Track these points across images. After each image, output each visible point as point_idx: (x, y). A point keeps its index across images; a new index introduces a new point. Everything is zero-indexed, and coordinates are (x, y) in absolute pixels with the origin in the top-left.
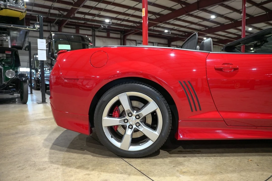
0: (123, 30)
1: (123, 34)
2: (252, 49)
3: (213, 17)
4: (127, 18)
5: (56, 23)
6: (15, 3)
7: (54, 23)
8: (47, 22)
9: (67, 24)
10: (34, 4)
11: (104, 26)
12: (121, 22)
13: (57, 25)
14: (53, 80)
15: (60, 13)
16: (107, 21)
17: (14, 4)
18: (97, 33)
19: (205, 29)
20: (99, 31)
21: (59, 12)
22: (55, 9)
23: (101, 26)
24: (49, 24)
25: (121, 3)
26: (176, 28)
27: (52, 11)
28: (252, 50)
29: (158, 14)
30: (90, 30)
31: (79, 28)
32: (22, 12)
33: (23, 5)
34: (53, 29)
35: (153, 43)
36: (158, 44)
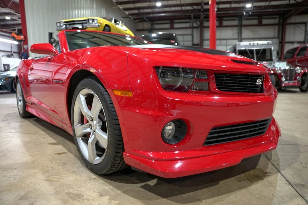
0: (282, 12)
1: (282, 17)
11: (247, 13)
23: (243, 13)
31: (222, 19)
32: (97, 28)
34: (195, 25)
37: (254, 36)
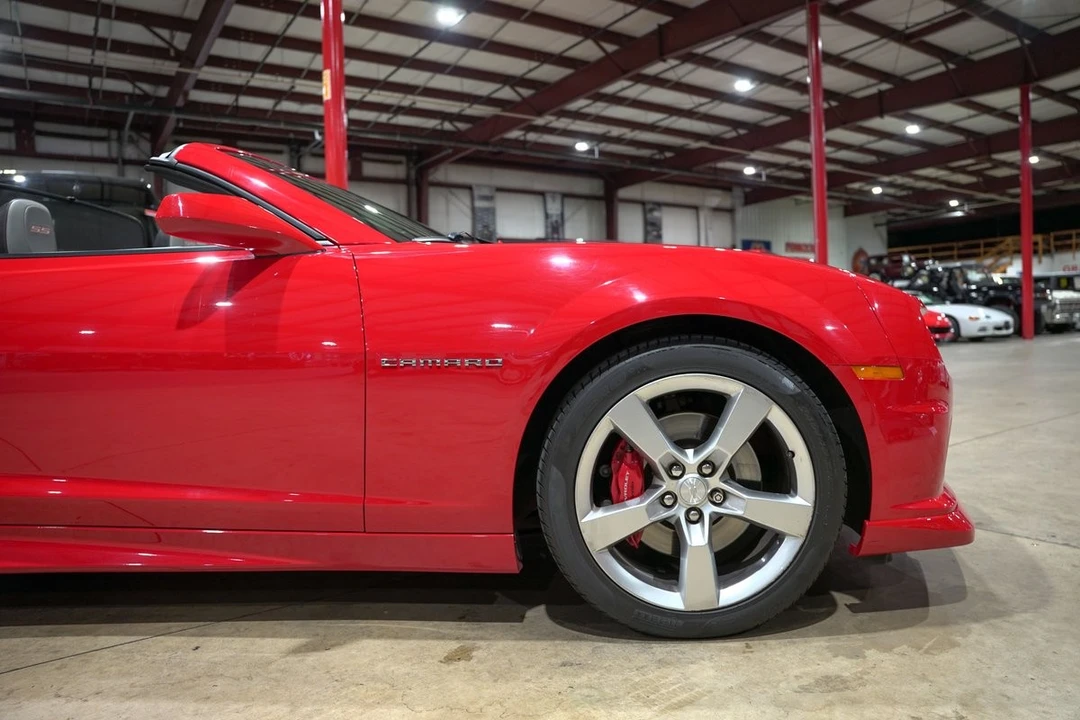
0: (415, 148)
1: (415, 164)
2: (954, 203)
3: (743, 86)
4: (407, 101)
5: (135, 129)
7: (128, 127)
8: (106, 127)
10: (24, 57)
12: (390, 119)
13: (145, 138)
15: (137, 91)
19: (735, 134)
21: (135, 86)
22: (115, 74)
23: (313, 134)
24: (114, 134)
25: (366, 44)
26: (615, 131)
27: (109, 84)
28: (954, 209)
29: (525, 81)
30: (279, 152)
34: (130, 152)
35: (542, 194)
36: (565, 196)
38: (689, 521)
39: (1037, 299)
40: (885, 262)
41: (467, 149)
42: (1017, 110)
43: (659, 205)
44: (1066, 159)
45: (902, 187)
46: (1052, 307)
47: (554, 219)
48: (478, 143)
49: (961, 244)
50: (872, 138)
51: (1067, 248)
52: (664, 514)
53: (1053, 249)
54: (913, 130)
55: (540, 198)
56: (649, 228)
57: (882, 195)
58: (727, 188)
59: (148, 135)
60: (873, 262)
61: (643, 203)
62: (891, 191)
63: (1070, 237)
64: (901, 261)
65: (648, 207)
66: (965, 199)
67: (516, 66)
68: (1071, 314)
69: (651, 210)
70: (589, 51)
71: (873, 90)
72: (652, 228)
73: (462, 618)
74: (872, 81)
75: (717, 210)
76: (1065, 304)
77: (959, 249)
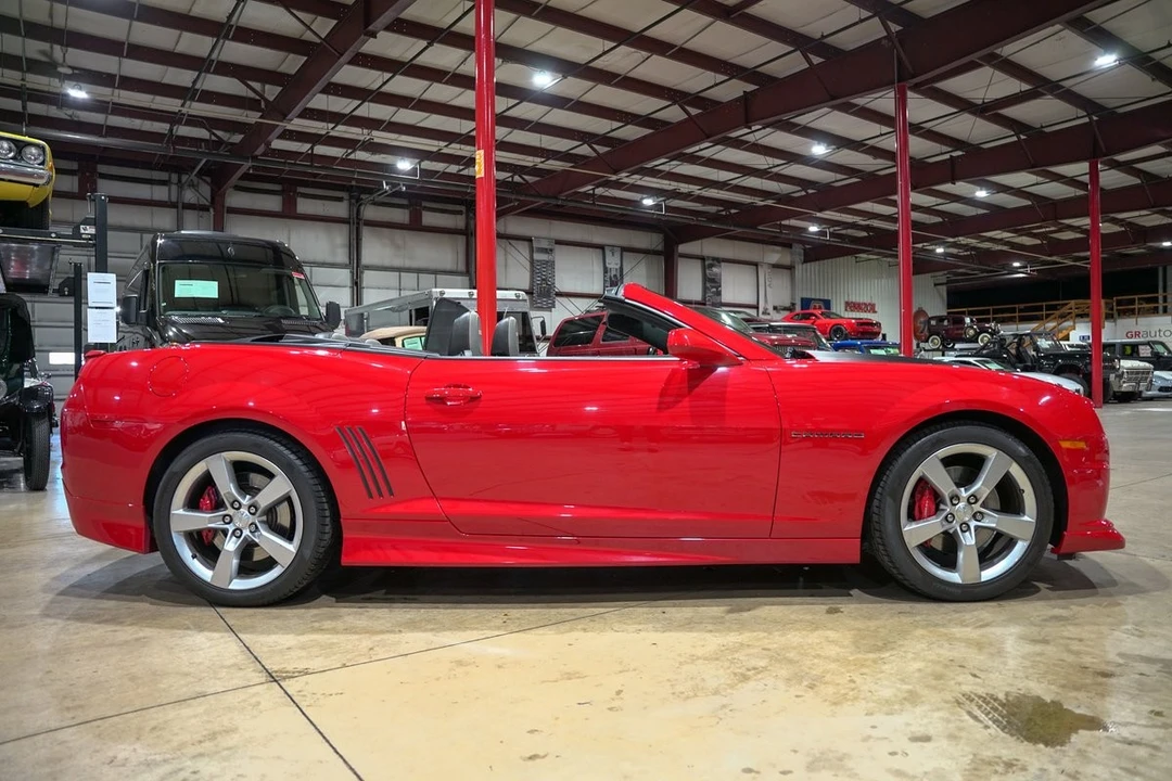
2: (1016, 264)
3: (819, 150)
5: (200, 174)
6: (13, 158)
7: (195, 173)
8: (167, 171)
9: (246, 177)
10: (111, 105)
11: (394, 185)
12: (461, 170)
13: (205, 181)
14: (68, 419)
15: (213, 138)
16: (404, 165)
17: (11, 161)
18: (370, 212)
19: (803, 193)
20: (375, 203)
21: (211, 133)
22: (194, 121)
23: (381, 184)
24: (174, 177)
26: (684, 188)
27: (184, 131)
28: (1016, 270)
29: (604, 139)
30: (340, 199)
31: (295, 191)
32: (37, 185)
33: (43, 163)
34: (190, 196)
35: (602, 247)
36: (624, 249)
37: (397, 263)
38: (963, 532)
39: (1105, 367)
40: (946, 323)
41: (533, 203)
42: (1086, 179)
43: (719, 261)
44: (1130, 224)
45: (966, 247)
46: (1120, 376)
47: (613, 273)
48: (547, 197)
49: (1022, 306)
50: (940, 201)
51: (1131, 313)
52: (947, 526)
53: (1116, 315)
54: (981, 194)
55: (599, 251)
56: (708, 285)
57: (946, 255)
58: (787, 245)
59: (208, 179)
60: (933, 322)
61: (703, 259)
62: (954, 251)
63: (1132, 302)
64: (963, 322)
65: (707, 263)
66: (1030, 261)
67: (599, 126)
68: (1138, 384)
69: (711, 266)
70: (674, 114)
71: (947, 156)
72: (711, 284)
73: (812, 596)
74: (945, 149)
75: (776, 266)
76: (1132, 373)
77: (1020, 311)
